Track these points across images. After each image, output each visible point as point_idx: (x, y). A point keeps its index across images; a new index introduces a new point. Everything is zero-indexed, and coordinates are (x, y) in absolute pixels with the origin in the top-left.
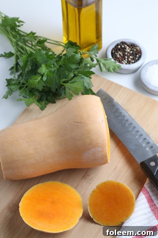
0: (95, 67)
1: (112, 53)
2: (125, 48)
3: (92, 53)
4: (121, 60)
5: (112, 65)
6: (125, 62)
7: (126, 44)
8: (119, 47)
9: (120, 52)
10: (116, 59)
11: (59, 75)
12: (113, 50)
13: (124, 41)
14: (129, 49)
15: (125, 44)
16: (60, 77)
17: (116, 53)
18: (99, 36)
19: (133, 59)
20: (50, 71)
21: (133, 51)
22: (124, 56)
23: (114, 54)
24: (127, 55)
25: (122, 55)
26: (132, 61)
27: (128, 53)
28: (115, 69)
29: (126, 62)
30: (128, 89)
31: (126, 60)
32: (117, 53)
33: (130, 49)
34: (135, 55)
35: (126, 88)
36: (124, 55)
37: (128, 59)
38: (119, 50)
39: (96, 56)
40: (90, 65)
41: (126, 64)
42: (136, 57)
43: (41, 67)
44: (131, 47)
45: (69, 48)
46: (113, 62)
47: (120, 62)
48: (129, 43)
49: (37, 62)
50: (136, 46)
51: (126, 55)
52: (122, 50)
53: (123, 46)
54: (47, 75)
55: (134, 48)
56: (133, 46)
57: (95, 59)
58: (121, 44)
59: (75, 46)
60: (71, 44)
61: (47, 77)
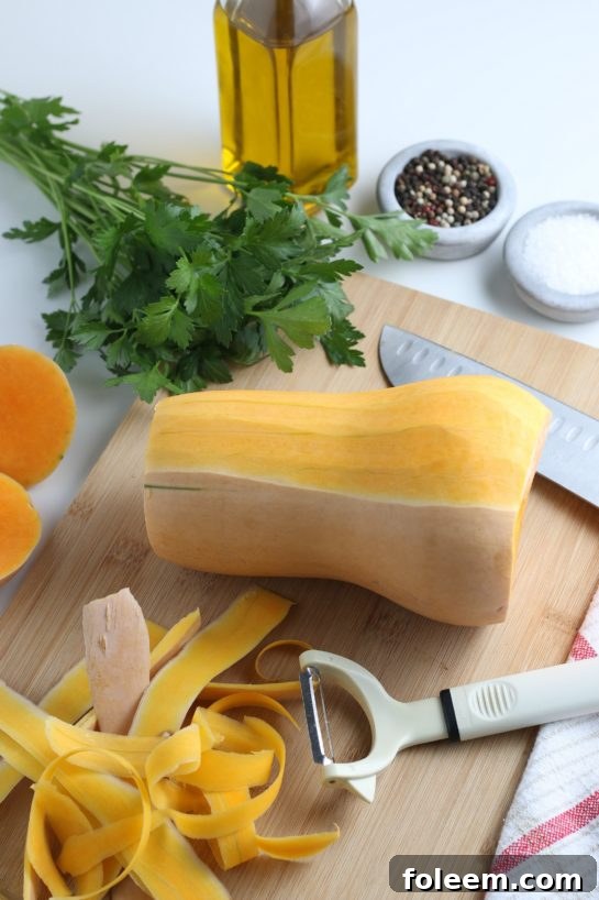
0: (351, 245)
1: (398, 193)
2: (439, 173)
3: (330, 196)
4: (433, 214)
5: (408, 235)
6: (446, 220)
7: (442, 158)
8: (420, 169)
9: (426, 187)
10: (417, 211)
11: (237, 285)
12: (401, 181)
13: (434, 148)
14: (453, 173)
15: (437, 159)
16: (242, 291)
17: (413, 193)
18: (345, 140)
19: (474, 207)
20: (206, 277)
21: (469, 179)
22: (440, 198)
23: (407, 195)
24: (452, 193)
25: (434, 196)
26: (470, 214)
27: (454, 187)
28: (418, 245)
29: (452, 219)
30: (472, 311)
31: (451, 211)
32: (416, 190)
33: (458, 173)
34: (475, 191)
35: (462, 307)
36: (441, 195)
37: (455, 208)
38: (422, 179)
39: (344, 207)
40: (333, 240)
41: (452, 225)
42: (482, 199)
44: (460, 166)
45: (254, 191)
46: (409, 222)
47: (430, 221)
48: (451, 152)
49: (153, 245)
50: (475, 161)
51: (446, 196)
52: (432, 179)
53: (432, 166)
54: (199, 292)
55: (471, 171)
56: (464, 162)
57: (343, 219)
58: (426, 159)
59: (275, 182)
60: (255, 176)
61: (199, 298)
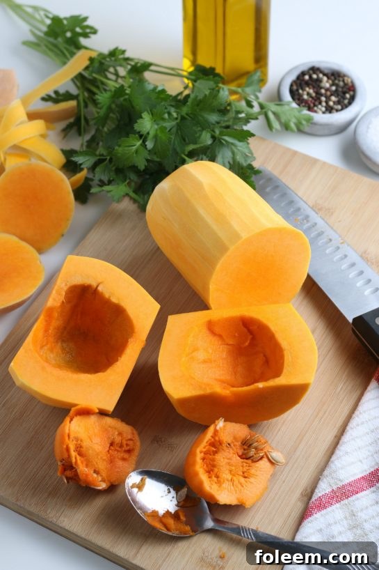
0: (257, 119)
1: (292, 92)
2: (319, 80)
3: (248, 90)
4: (312, 105)
5: (295, 117)
6: (321, 110)
7: (321, 72)
8: (307, 77)
9: (310, 88)
10: (302, 103)
11: (182, 136)
12: (294, 84)
13: (317, 65)
14: (327, 82)
15: (318, 72)
16: (184, 140)
17: (301, 91)
18: (261, 56)
19: (339, 103)
20: (163, 129)
21: (337, 86)
22: (318, 96)
23: (297, 93)
24: (325, 94)
25: (314, 95)
26: (336, 107)
27: (327, 90)
28: (301, 123)
29: (324, 109)
30: (331, 166)
31: (324, 104)
32: (303, 90)
33: (330, 82)
34: (342, 95)
35: (324, 163)
36: (319, 94)
37: (327, 102)
38: (307, 84)
39: (257, 98)
40: (246, 115)
41: (324, 113)
42: (344, 98)
43: (141, 117)
44: (333, 78)
45: (198, 81)
46: (297, 109)
47: (310, 109)
48: (330, 69)
49: (133, 107)
50: (342, 75)
51: (322, 95)
52: (314, 84)
53: (315, 76)
54: (156, 137)
55: (339, 81)
56: (335, 75)
57: (255, 104)
58: (311, 72)
59: (211, 77)
60: (202, 72)
61: (156, 142)
